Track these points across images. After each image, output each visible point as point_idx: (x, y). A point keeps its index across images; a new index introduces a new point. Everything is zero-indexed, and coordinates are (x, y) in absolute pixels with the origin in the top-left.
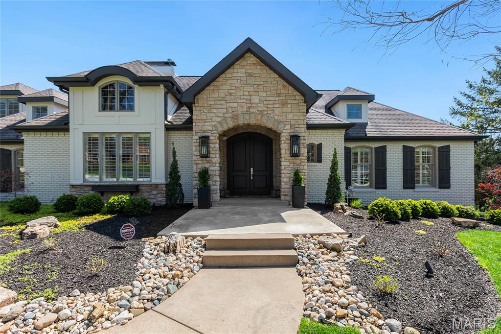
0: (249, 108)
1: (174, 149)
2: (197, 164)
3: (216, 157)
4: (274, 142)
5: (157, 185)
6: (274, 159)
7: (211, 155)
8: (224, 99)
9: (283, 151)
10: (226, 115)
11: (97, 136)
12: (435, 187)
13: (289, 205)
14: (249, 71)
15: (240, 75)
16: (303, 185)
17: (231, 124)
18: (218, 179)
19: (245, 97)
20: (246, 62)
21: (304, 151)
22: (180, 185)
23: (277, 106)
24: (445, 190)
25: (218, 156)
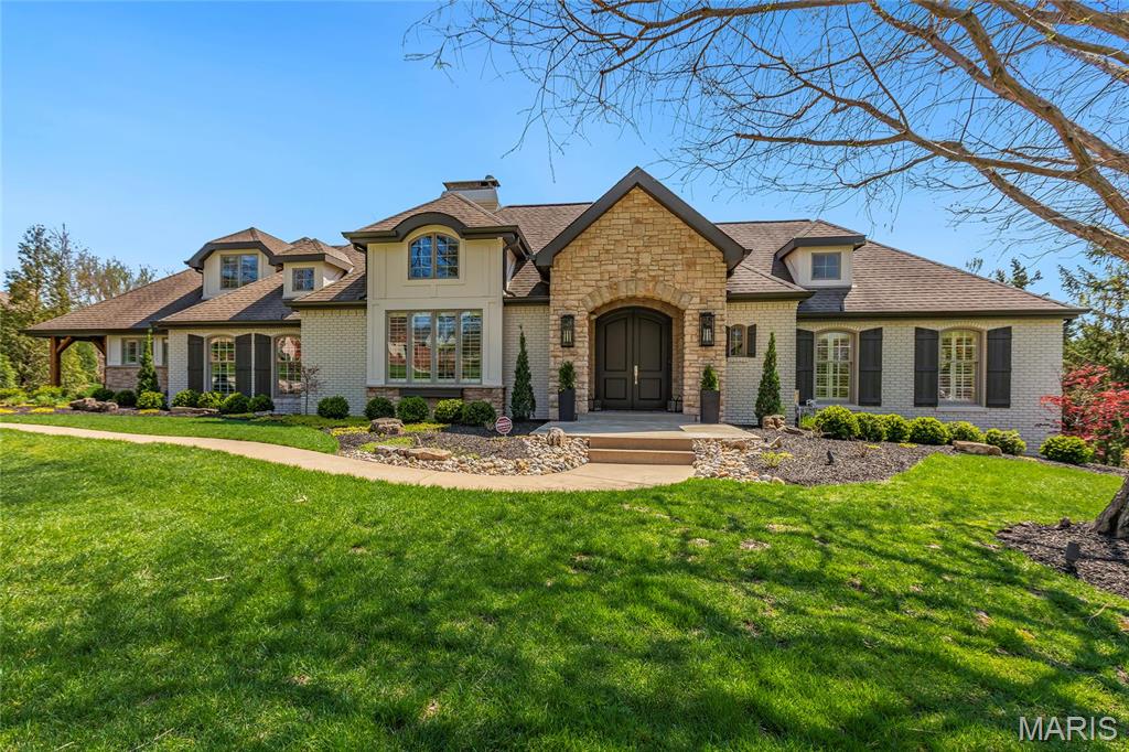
0: (636, 272)
1: (522, 334)
2: (555, 357)
3: (583, 347)
4: (674, 322)
5: (490, 389)
6: (674, 352)
7: (576, 344)
8: (596, 259)
9: (687, 338)
10: (600, 283)
11: (405, 315)
12: (980, 404)
13: (696, 420)
14: (637, 215)
15: (622, 222)
16: (717, 389)
17: (607, 297)
18: (586, 379)
19: (630, 256)
20: (631, 203)
21: (721, 337)
22: (530, 389)
23: (679, 268)
24: (998, 410)
25: (586, 345)
